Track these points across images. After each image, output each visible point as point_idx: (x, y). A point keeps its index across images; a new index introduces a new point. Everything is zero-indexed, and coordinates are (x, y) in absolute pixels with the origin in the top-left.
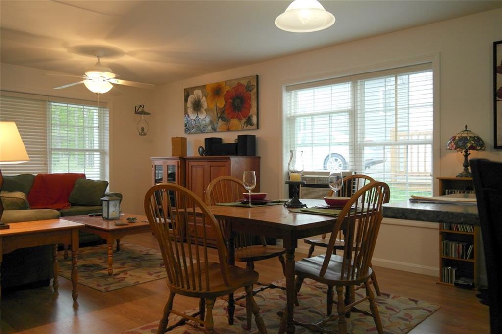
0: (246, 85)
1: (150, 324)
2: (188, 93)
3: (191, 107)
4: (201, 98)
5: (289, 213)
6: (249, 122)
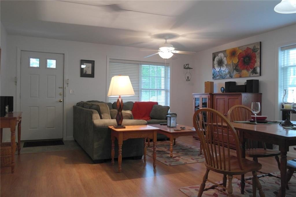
0: (252, 48)
1: (194, 186)
2: (215, 56)
3: (217, 64)
4: (223, 58)
5: (283, 129)
6: (254, 71)
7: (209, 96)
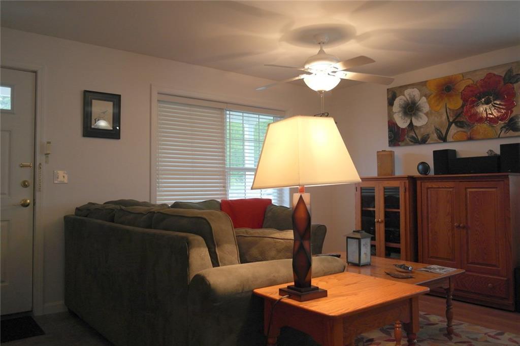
0: (503, 75)
2: (393, 94)
3: (399, 112)
4: (417, 98)
7: (405, 183)
